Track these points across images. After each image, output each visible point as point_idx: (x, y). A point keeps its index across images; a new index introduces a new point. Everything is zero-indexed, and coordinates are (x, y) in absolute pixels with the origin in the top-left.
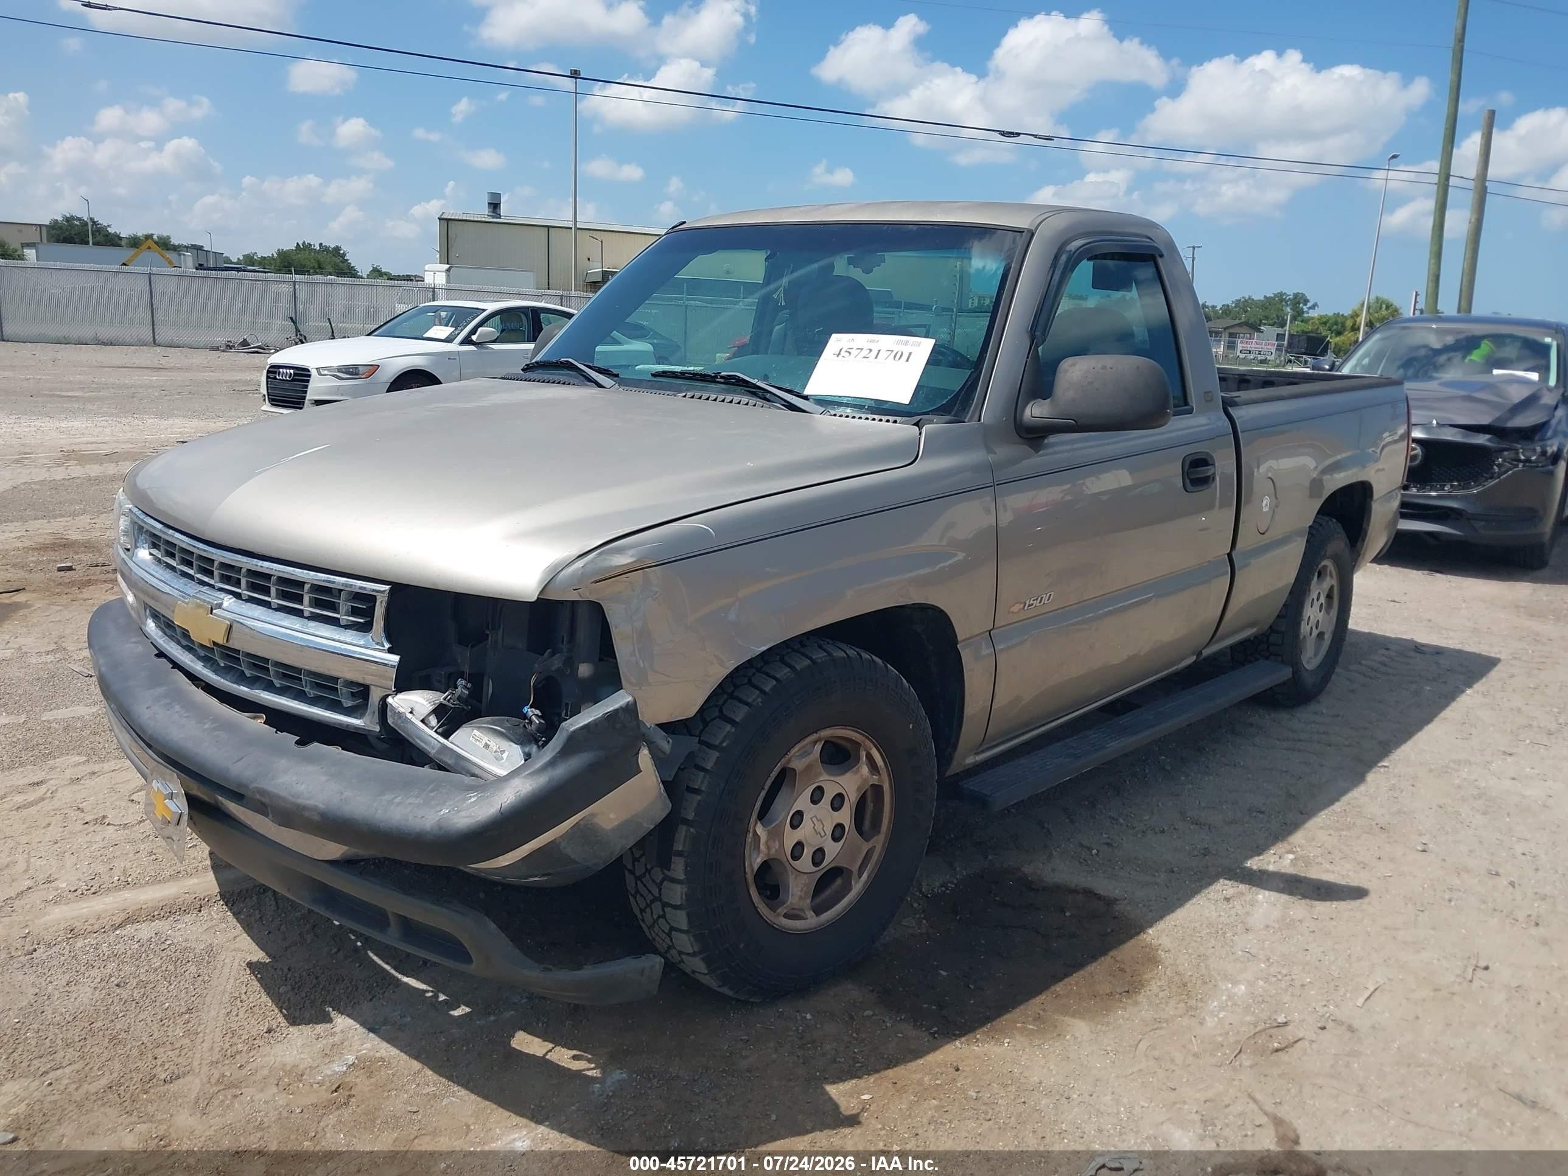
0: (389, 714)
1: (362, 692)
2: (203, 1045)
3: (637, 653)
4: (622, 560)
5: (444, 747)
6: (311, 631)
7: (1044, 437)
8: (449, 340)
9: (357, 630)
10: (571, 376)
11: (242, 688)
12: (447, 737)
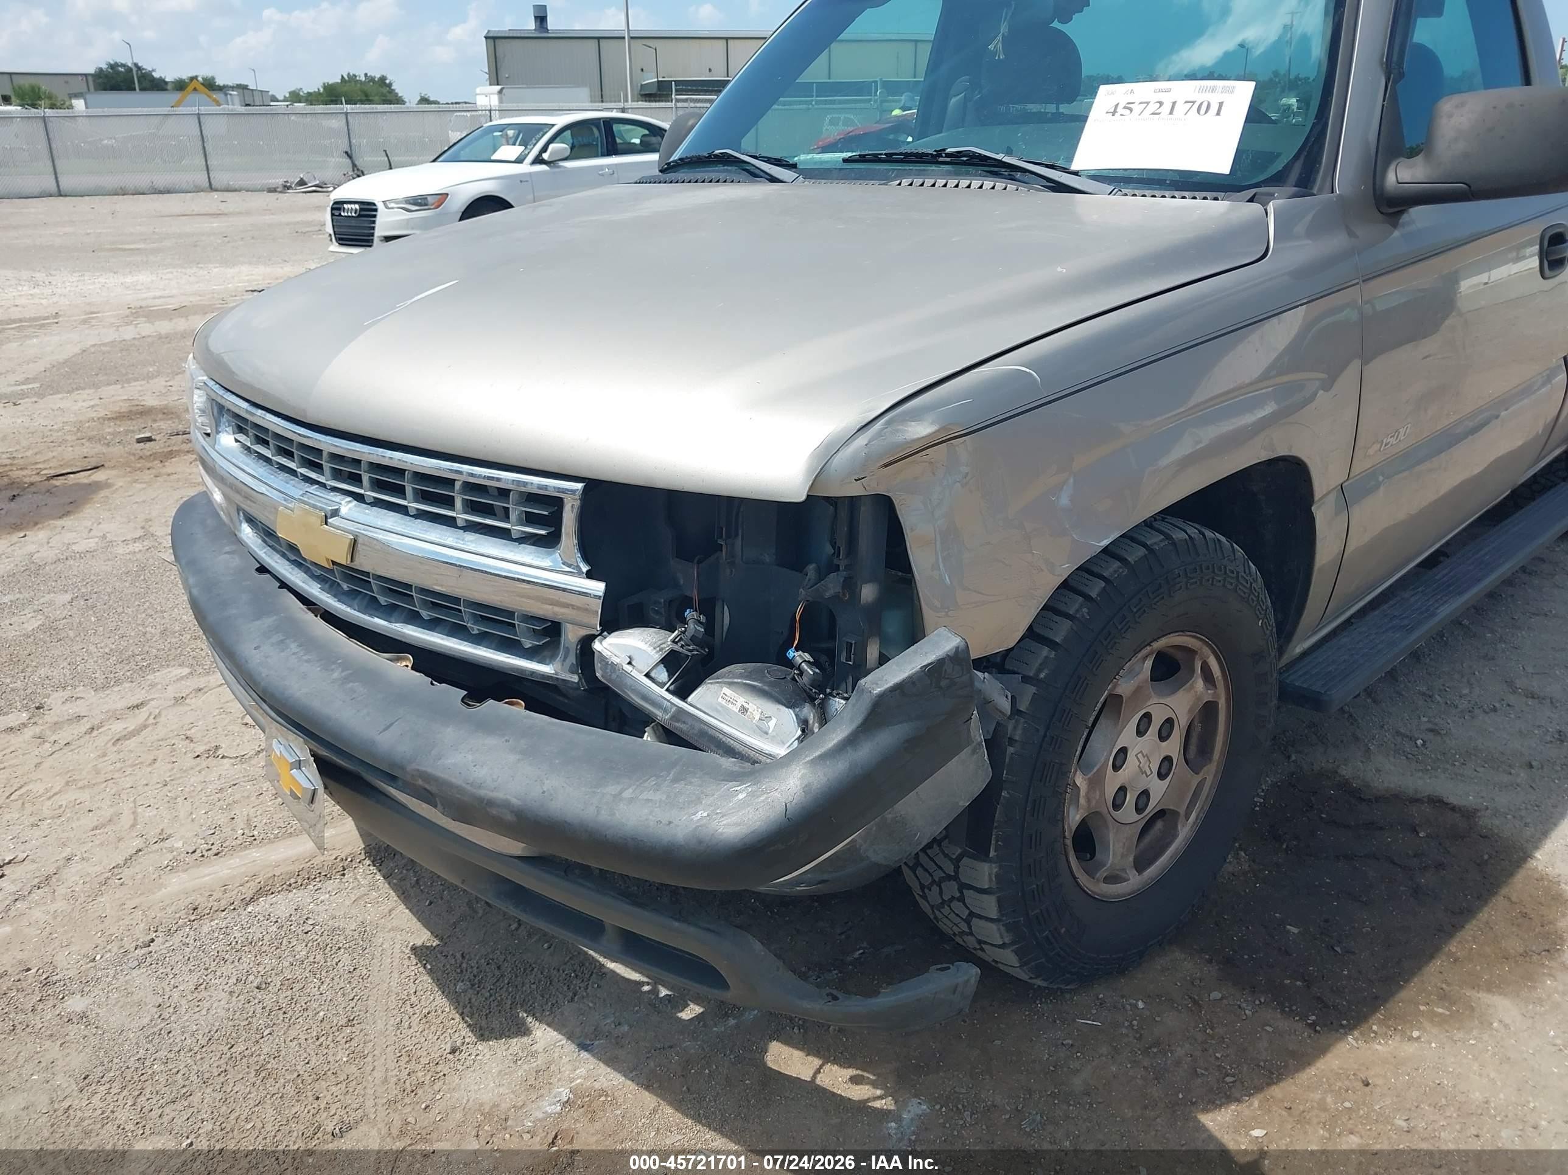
0: (598, 665)
1: (552, 630)
2: (375, 1073)
3: (941, 566)
4: (921, 430)
5: (681, 711)
6: (471, 547)
7: (1401, 212)
8: (519, 160)
9: (533, 545)
10: (730, 171)
11: (377, 620)
12: (684, 697)
